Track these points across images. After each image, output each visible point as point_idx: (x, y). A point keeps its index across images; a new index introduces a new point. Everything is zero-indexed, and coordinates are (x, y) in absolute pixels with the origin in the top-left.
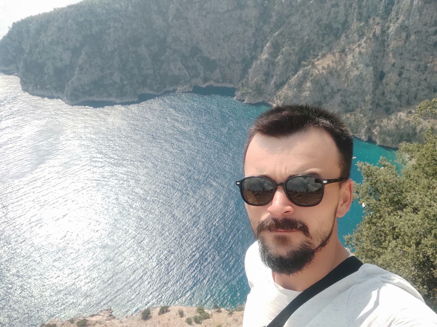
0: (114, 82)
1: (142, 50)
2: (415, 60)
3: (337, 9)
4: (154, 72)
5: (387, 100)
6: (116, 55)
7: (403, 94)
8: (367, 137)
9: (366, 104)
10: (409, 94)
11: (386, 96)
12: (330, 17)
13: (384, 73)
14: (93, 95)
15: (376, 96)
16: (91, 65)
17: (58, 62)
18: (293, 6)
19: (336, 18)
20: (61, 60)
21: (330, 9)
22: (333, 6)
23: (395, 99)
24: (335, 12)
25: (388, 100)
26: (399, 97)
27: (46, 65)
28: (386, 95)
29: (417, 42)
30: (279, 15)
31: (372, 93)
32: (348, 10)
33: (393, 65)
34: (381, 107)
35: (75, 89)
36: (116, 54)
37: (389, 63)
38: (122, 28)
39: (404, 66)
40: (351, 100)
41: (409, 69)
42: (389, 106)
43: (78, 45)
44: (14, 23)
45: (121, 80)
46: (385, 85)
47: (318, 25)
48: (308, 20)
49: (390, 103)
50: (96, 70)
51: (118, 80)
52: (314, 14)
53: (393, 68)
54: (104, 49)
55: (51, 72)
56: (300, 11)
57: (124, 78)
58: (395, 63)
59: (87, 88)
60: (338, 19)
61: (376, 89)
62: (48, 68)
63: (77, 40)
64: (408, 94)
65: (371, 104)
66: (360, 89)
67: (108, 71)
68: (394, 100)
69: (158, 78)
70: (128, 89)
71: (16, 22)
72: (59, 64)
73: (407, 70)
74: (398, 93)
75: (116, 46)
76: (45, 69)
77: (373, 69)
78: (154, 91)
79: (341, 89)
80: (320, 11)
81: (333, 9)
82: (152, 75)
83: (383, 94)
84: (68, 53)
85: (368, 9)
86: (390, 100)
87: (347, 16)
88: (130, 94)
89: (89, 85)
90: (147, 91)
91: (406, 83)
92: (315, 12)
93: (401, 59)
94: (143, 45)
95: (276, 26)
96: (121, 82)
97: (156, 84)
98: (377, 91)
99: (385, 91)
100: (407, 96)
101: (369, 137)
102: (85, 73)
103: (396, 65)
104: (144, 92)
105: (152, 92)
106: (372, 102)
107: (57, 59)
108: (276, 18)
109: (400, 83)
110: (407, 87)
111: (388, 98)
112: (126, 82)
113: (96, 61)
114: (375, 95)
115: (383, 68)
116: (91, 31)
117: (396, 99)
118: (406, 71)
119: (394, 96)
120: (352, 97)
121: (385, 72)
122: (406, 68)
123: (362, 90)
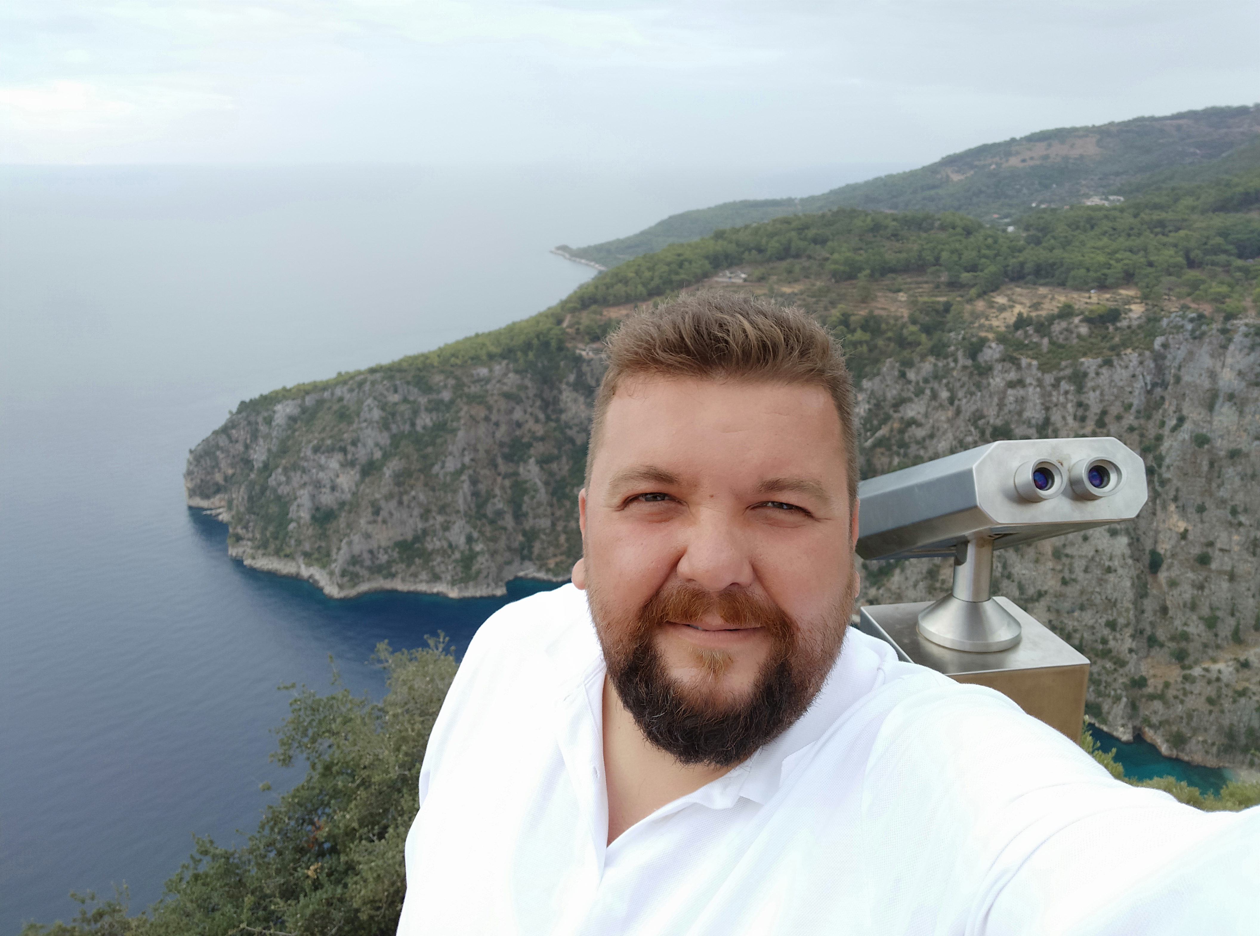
0: (450, 546)
1: (529, 471)
2: (1240, 524)
3: (1021, 392)
4: (554, 525)
5: (1177, 629)
6: (463, 482)
7: (1219, 614)
8: (1130, 730)
9: (1118, 636)
10: (1238, 614)
11: (1171, 618)
12: (1006, 410)
13: (1159, 555)
14: (393, 576)
15: (1146, 615)
16: (400, 503)
17: (325, 493)
18: (910, 382)
19: (1020, 413)
20: (333, 488)
21: (1004, 392)
22: (1011, 385)
23: (1197, 626)
24: (1017, 399)
25: (1180, 628)
26: (1211, 623)
27: (296, 499)
28: (1171, 613)
29: (1242, 479)
30: (873, 401)
31: (1131, 606)
32: (1050, 395)
33: (1184, 536)
34: (1162, 645)
35: (355, 560)
36: (464, 477)
37: (1170, 529)
38: (487, 419)
39: (1211, 538)
40: (1076, 624)
41: (1227, 547)
42: (1183, 644)
43: (378, 455)
44: (243, 403)
45: (470, 539)
46: (1165, 587)
47: (976, 427)
48: (950, 414)
49: (1185, 637)
50: (411, 516)
51: (462, 541)
52: (964, 401)
53: (1183, 543)
54: (436, 468)
55: (305, 515)
56: (928, 392)
57: (475, 535)
58: (1186, 531)
59: (383, 558)
60: (1027, 414)
61: (1141, 597)
62: (298, 506)
63: (377, 445)
64: (1233, 615)
65: (1133, 636)
66: (1099, 593)
67: (440, 519)
68: (1196, 628)
69: (562, 538)
70: (482, 564)
71: (247, 400)
72: (327, 499)
73: (1222, 550)
74: (1205, 611)
75: (467, 460)
76: (293, 508)
77: (1130, 545)
78: (548, 570)
79: (1046, 592)
80: (979, 394)
81: (1010, 392)
82: (548, 531)
83: (1164, 610)
84: (352, 473)
85: (1102, 394)
86: (1185, 628)
87: (1047, 409)
88: (487, 577)
89: (389, 551)
90: (530, 571)
91: (1225, 585)
92: (966, 397)
93: (1202, 522)
94: (532, 461)
95: (868, 426)
96: (468, 547)
97: (555, 555)
98: (1146, 602)
99: (1168, 603)
100: (1232, 622)
101: (1134, 728)
102: (384, 522)
103: (1190, 537)
104: (521, 574)
105: (542, 575)
106: (1136, 631)
107: (324, 486)
108: (867, 406)
109: (1206, 584)
110: (1229, 595)
111: (1177, 623)
112: (478, 547)
113: (413, 493)
114: (1143, 612)
115: (1156, 542)
116: (413, 425)
117: (1202, 627)
118: (1221, 554)
119: (1195, 617)
120: (1076, 614)
121: (1162, 552)
122: (1218, 545)
123: (1104, 598)
